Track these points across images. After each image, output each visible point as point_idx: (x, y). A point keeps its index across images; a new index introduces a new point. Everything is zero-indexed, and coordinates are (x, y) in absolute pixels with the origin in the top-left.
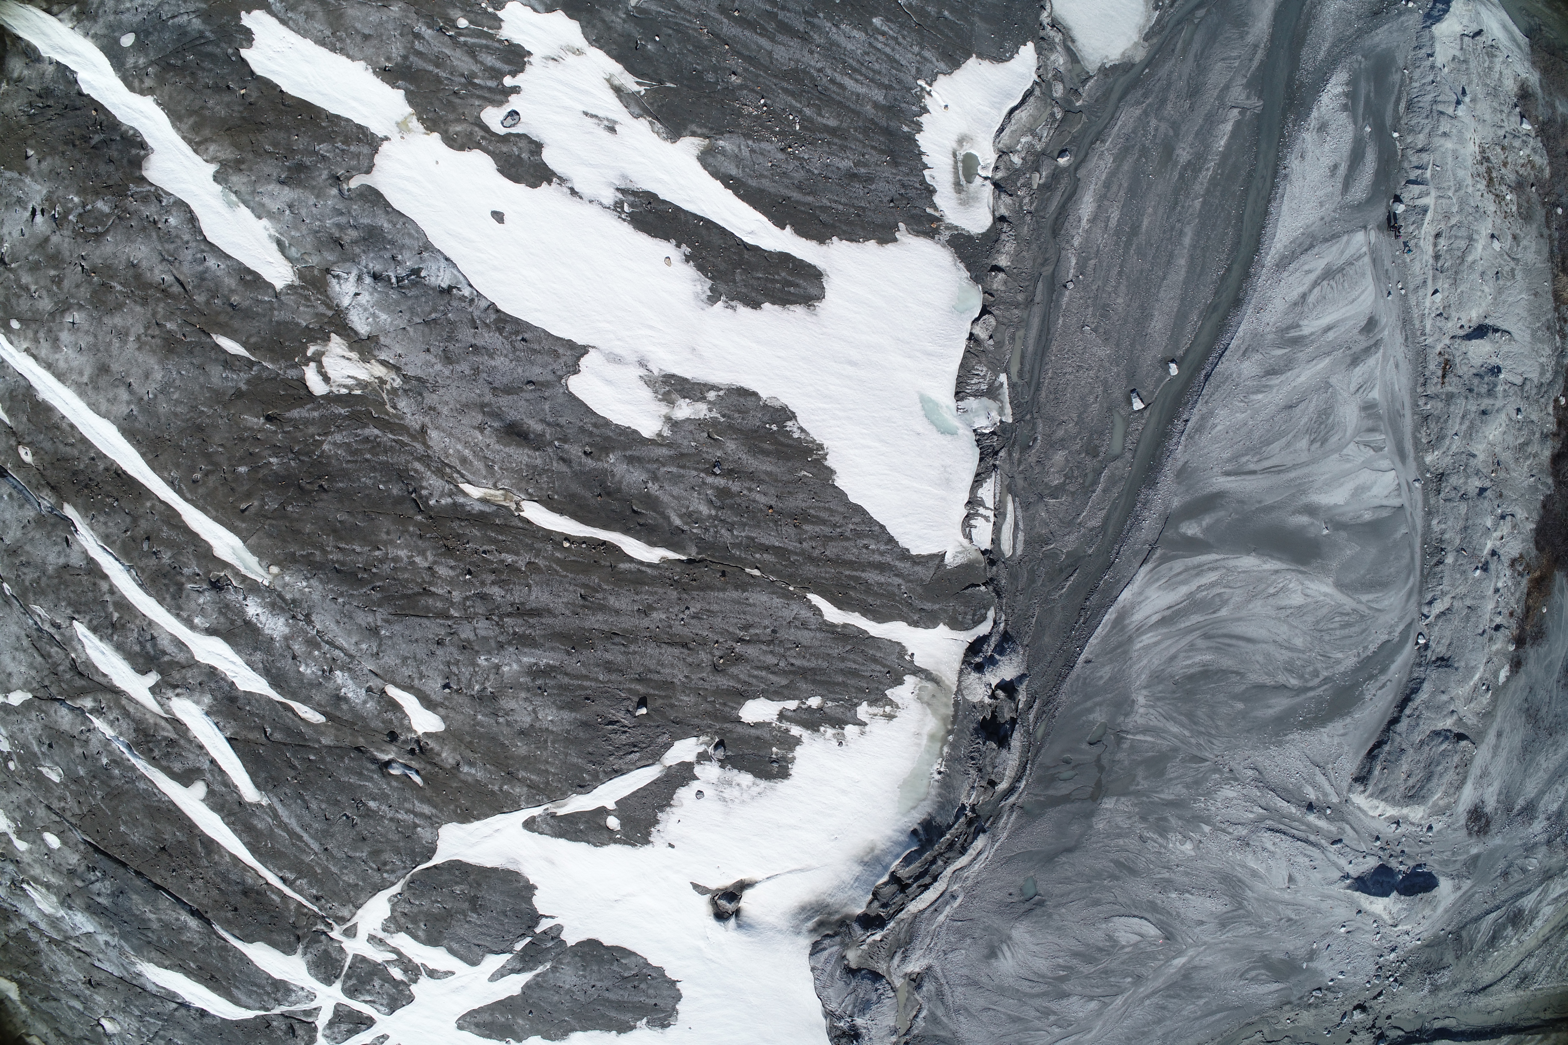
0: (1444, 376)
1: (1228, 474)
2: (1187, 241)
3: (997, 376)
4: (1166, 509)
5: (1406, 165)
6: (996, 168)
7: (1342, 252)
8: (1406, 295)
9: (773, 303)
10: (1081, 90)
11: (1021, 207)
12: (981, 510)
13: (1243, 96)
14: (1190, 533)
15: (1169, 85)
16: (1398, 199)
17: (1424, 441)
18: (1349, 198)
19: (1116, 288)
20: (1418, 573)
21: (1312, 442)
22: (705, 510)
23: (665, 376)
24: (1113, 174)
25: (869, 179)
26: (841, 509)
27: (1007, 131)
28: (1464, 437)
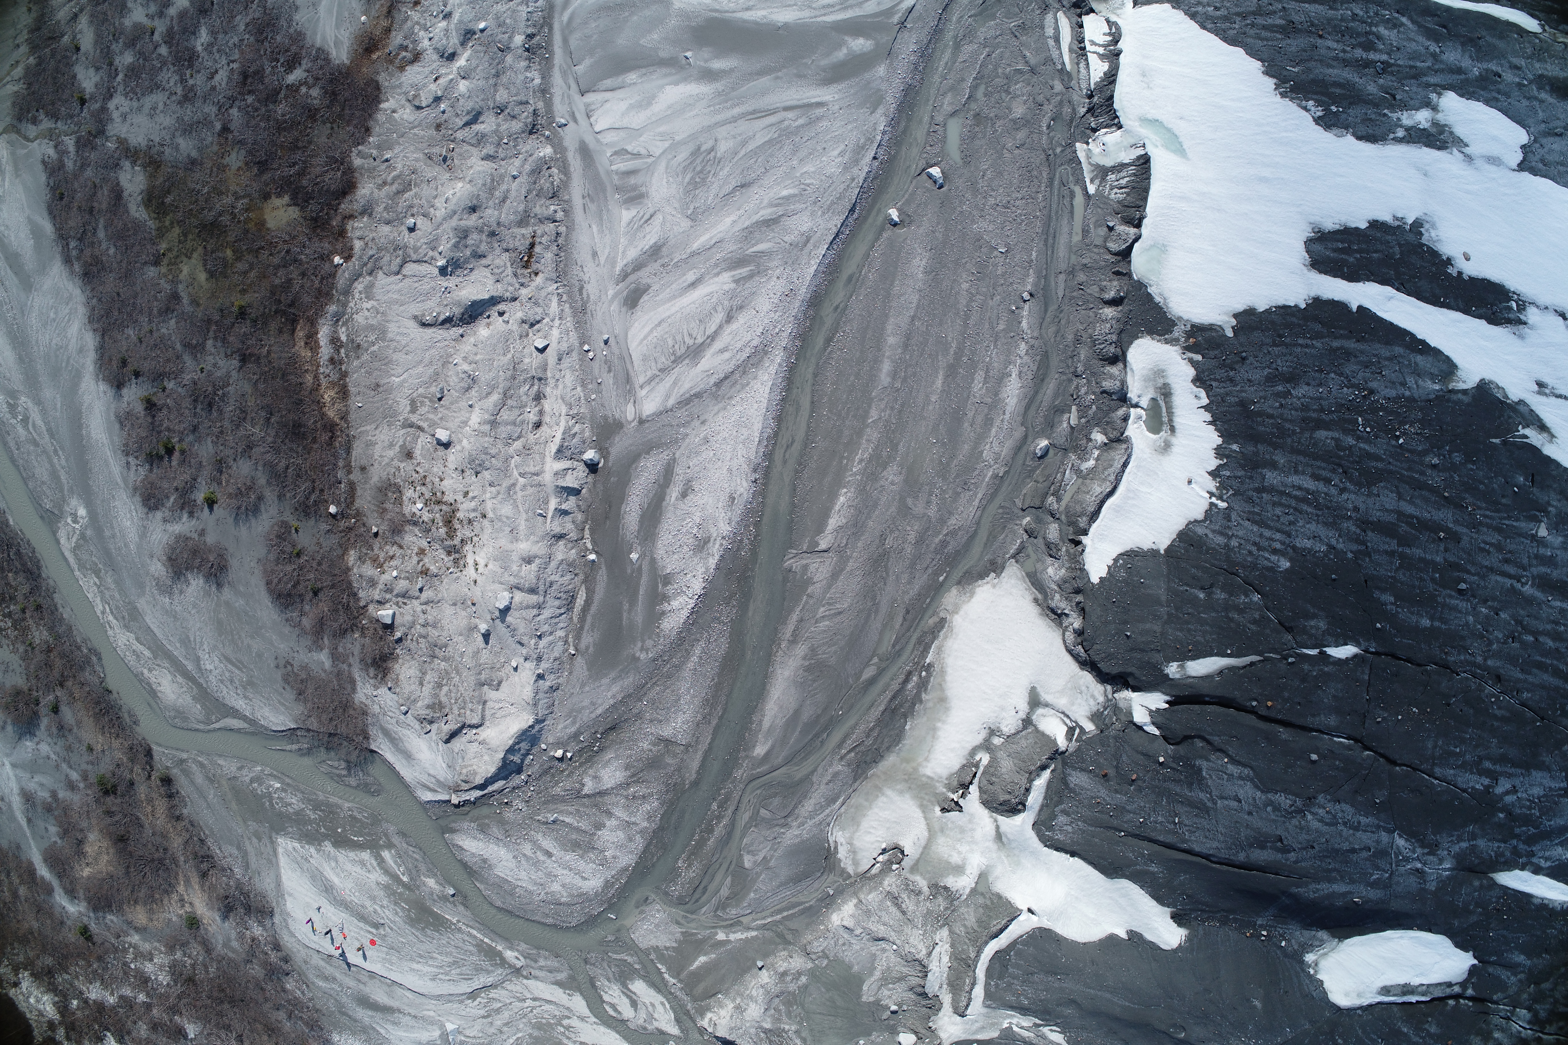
0: (532, 245)
1: (820, 104)
2: (886, 367)
3: (1097, 190)
4: (891, 64)
5: (580, 517)
6: (1126, 419)
7: (675, 383)
8: (582, 344)
9: (1357, 229)
10: (1025, 536)
11: (1089, 381)
12: (1101, 50)
13: (812, 568)
14: (861, 41)
15: (912, 566)
16: (592, 467)
17: (555, 171)
18: (665, 456)
19: (971, 300)
20: (556, 26)
21: (712, 149)
22: (1382, 30)
23: (1447, 148)
24: (981, 438)
25: (1270, 380)
26: (1249, 40)
27: (1118, 465)
28: (502, 177)
